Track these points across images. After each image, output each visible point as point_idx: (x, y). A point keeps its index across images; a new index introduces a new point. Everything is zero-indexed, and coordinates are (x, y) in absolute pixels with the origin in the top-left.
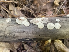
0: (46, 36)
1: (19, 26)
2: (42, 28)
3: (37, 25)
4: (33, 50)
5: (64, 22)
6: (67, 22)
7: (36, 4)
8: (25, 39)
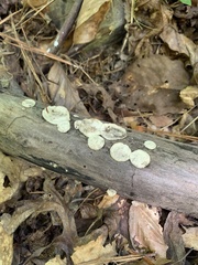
0: (101, 175)
1: (43, 125)
2: (97, 148)
3: (87, 138)
4: (57, 200)
5: (165, 156)
6: (176, 159)
7: (128, 82)
8: (49, 162)
